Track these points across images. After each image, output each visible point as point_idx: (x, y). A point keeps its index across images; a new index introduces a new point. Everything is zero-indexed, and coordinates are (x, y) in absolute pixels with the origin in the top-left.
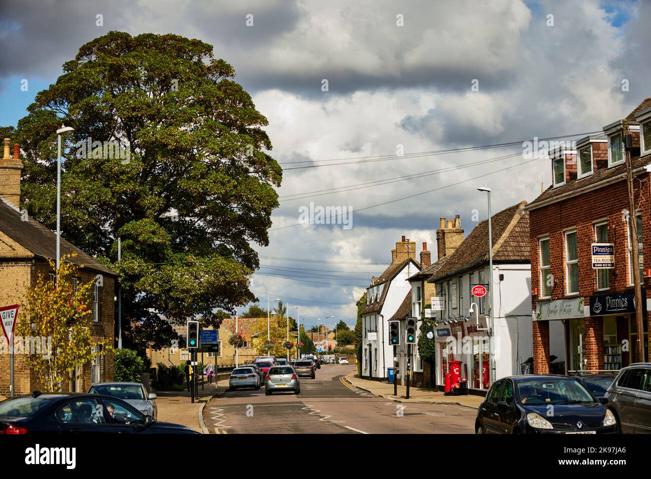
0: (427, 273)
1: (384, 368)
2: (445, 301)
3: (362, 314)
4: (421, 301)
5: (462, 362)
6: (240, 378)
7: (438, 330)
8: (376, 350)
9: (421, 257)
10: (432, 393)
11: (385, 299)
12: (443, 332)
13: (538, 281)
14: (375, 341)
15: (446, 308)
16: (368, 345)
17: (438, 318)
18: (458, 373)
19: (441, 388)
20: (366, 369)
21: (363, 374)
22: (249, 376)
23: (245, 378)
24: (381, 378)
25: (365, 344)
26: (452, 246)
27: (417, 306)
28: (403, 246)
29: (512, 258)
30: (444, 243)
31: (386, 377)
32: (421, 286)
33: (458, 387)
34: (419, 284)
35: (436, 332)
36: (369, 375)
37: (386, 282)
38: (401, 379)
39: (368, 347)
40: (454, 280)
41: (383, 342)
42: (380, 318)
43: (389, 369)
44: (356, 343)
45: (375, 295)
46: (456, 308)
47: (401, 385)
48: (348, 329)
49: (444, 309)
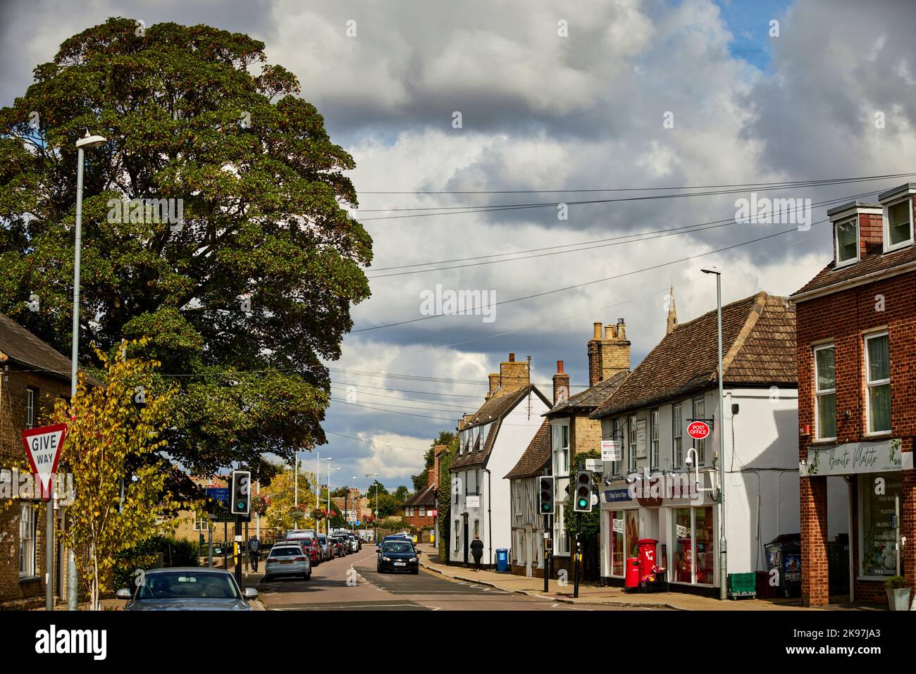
0: (580, 405)
1: (490, 549)
2: (623, 448)
3: (453, 469)
4: (568, 448)
5: (657, 542)
6: (283, 562)
7: (607, 493)
8: (477, 522)
9: (554, 382)
10: (593, 589)
11: (493, 446)
12: (617, 495)
13: (811, 413)
14: (476, 509)
15: (623, 457)
16: (461, 515)
17: (608, 473)
18: (652, 558)
19: (611, 582)
20: (457, 551)
21: (452, 558)
22: (297, 559)
23: (291, 561)
24: (486, 565)
25: (456, 512)
26: (612, 365)
27: (562, 456)
28: (511, 368)
29: (752, 379)
30: (601, 361)
31: (493, 563)
32: (567, 424)
33: (652, 580)
34: (565, 422)
35: (603, 496)
36: (463, 560)
37: (493, 421)
38: (525, 567)
39: (461, 519)
40: (642, 414)
41: (490, 511)
42: (486, 474)
43: (498, 552)
44: (440, 511)
45: (475, 441)
46: (646, 458)
47: (525, 575)
48: (386, 492)
49: (620, 459)
